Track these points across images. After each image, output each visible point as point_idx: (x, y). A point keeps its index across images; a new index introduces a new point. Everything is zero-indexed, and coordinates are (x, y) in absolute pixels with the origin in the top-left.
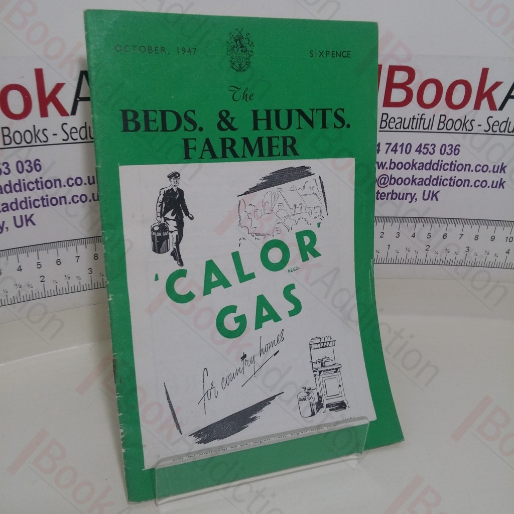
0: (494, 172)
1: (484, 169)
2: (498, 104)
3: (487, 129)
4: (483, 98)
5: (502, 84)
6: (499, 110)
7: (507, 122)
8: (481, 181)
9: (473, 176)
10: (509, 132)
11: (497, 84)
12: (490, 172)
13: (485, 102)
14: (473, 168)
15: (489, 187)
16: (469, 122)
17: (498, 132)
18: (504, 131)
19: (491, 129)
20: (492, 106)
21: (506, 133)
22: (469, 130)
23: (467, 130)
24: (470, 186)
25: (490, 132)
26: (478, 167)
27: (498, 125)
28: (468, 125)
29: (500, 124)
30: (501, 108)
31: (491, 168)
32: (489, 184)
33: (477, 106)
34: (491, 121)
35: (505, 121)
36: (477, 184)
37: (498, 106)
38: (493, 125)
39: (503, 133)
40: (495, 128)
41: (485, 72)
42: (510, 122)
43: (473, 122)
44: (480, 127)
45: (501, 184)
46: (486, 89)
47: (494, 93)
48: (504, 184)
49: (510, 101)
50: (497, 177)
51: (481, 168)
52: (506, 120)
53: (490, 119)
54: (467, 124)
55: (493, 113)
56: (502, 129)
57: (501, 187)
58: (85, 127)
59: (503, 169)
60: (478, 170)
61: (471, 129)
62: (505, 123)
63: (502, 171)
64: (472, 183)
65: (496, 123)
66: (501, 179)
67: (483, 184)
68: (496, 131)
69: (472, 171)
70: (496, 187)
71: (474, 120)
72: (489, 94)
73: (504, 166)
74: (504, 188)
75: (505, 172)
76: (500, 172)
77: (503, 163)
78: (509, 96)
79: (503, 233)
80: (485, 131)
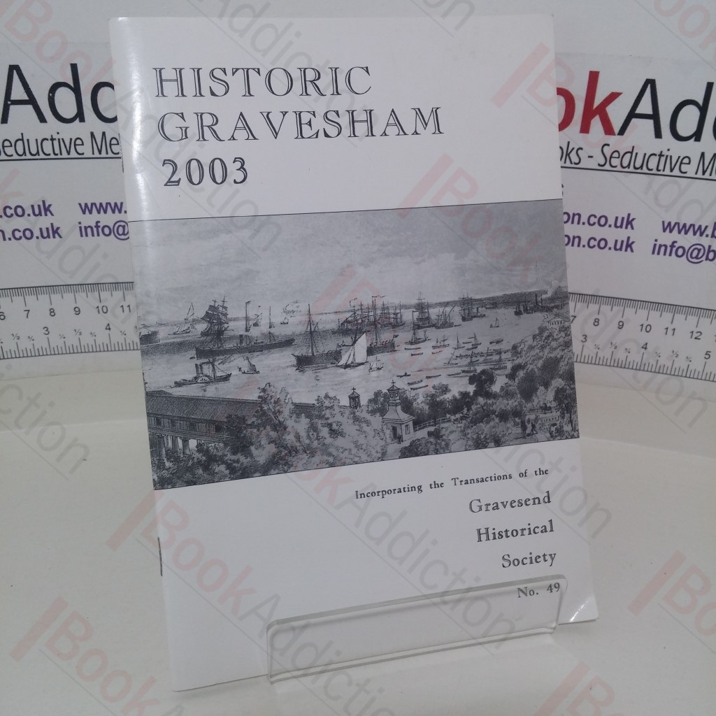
0: (616, 226)
1: (602, 221)
2: (617, 125)
3: (602, 163)
4: (593, 116)
5: (621, 96)
6: (619, 134)
7: (632, 153)
8: (598, 239)
9: (585, 232)
10: (635, 168)
11: (613, 96)
12: (610, 226)
13: (596, 123)
14: (584, 219)
15: (610, 249)
16: (575, 151)
17: (619, 168)
18: (629, 165)
19: (608, 163)
20: (608, 130)
21: (632, 169)
22: (575, 164)
23: (571, 163)
24: (581, 245)
25: (607, 167)
26: (592, 218)
27: (619, 157)
28: (573, 155)
29: (621, 157)
30: (622, 132)
31: (611, 221)
32: (611, 244)
33: (585, 129)
34: (608, 151)
35: (629, 152)
36: (592, 243)
37: (617, 129)
38: (611, 157)
39: (626, 170)
40: (615, 162)
41: (594, 77)
42: (637, 154)
43: (580, 152)
44: (590, 159)
45: (629, 246)
46: (597, 102)
47: (610, 109)
48: (633, 246)
49: (634, 121)
50: (622, 234)
51: (596, 220)
52: (631, 151)
53: (606, 147)
54: (571, 155)
55: (609, 139)
56: (625, 164)
57: (629, 249)
58: (22, 140)
59: (629, 222)
60: (591, 222)
61: (577, 161)
62: (629, 155)
63: (629, 226)
64: (584, 242)
65: (616, 155)
66: (629, 238)
67: (602, 244)
68: (615, 167)
69: (584, 223)
70: (621, 249)
71: (581, 149)
72: (602, 111)
73: (630, 219)
74: (632, 251)
75: (632, 228)
76: (626, 228)
77: (629, 215)
78: (632, 115)
79: (635, 317)
80: (599, 165)
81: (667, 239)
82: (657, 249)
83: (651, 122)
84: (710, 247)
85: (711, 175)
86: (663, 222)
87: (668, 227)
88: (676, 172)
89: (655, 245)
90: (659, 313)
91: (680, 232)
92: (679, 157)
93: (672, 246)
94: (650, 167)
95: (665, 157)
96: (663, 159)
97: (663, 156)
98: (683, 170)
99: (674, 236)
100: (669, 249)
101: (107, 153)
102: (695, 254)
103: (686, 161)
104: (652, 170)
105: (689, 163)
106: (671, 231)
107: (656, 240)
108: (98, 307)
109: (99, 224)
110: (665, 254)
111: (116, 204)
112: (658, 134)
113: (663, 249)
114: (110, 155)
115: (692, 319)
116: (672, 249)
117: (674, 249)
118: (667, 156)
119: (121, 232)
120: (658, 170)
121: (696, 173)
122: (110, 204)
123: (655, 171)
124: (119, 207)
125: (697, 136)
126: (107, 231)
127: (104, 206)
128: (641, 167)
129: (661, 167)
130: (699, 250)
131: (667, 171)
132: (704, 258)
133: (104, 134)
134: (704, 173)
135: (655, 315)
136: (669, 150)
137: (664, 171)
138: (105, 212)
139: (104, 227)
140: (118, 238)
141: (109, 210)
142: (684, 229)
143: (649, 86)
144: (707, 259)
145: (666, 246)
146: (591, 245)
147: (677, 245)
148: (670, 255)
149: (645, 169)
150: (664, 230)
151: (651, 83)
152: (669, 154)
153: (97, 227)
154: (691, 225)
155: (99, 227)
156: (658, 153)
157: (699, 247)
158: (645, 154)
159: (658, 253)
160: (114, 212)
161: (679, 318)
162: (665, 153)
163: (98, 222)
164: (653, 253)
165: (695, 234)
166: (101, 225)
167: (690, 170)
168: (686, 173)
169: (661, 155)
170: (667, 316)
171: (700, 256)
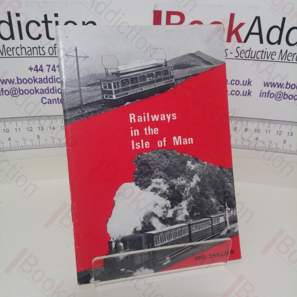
0: (243, 85)
1: (237, 82)
2: (243, 38)
3: (237, 56)
4: (232, 34)
5: (244, 25)
6: (244, 42)
7: (250, 51)
8: (235, 91)
11: (241, 25)
12: (241, 85)
14: (229, 82)
15: (241, 95)
18: (249, 57)
20: (239, 40)
21: (250, 58)
24: (228, 94)
25: (239, 57)
26: (233, 81)
27: (244, 53)
31: (241, 82)
32: (241, 93)
33: (229, 40)
34: (239, 50)
36: (233, 93)
38: (241, 53)
39: (248, 59)
40: (243, 55)
41: (232, 16)
42: (252, 51)
43: (227, 51)
44: (231, 54)
45: (249, 93)
46: (234, 28)
47: (240, 31)
48: (251, 93)
49: (251, 36)
50: (246, 88)
51: (234, 82)
52: (249, 50)
53: (238, 48)
55: (240, 45)
56: (247, 56)
57: (249, 95)
59: (249, 83)
60: (232, 83)
62: (249, 52)
65: (243, 52)
66: (249, 90)
67: (237, 93)
68: (243, 57)
70: (246, 95)
71: (227, 49)
72: (236, 32)
73: (250, 81)
74: (251, 96)
75: (251, 85)
76: (248, 85)
77: (249, 79)
78: (250, 33)
79: (252, 126)
80: (236, 57)
81: (266, 90)
82: (262, 94)
83: (258, 36)
84: (285, 93)
85: (285, 60)
86: (264, 82)
87: (266, 84)
88: (270, 59)
89: (261, 93)
90: (263, 124)
91: (271, 86)
92: (271, 52)
93: (268, 93)
94: (258, 57)
95: (265, 52)
96: (264, 53)
97: (264, 52)
98: (273, 58)
99: (269, 88)
100: (267, 94)
101: (6, 55)
102: (278, 96)
103: (274, 54)
104: (259, 58)
105: (275, 55)
106: (268, 86)
107: (261, 91)
108: (4, 130)
109: (3, 90)
110: (265, 97)
111: (11, 80)
112: (261, 42)
113: (264, 94)
114: (7, 56)
115: (278, 126)
116: (268, 94)
117: (269, 94)
118: (266, 52)
119: (14, 93)
120: (262, 58)
121: (279, 59)
122: (8, 80)
123: (260, 59)
124: (13, 81)
125: (279, 42)
126: (7, 93)
127: (5, 81)
128: (254, 57)
129: (263, 57)
130: (280, 95)
131: (266, 59)
132: (282, 98)
133: (4, 46)
134: (282, 59)
135: (261, 124)
136: (266, 49)
137: (264, 58)
138: (6, 83)
139: (6, 91)
140: (12, 96)
141: (8, 82)
142: (273, 85)
143: (257, 20)
144: (284, 98)
145: (265, 93)
146: (233, 94)
147: (270, 92)
148: (268, 97)
149: (256, 58)
150: (265, 86)
151: (258, 18)
152: (266, 51)
153: (2, 91)
154: (277, 83)
155: (3, 91)
156: (262, 51)
157: (280, 93)
158: (256, 51)
159: (262, 97)
160: (10, 83)
161: (272, 125)
162: (265, 50)
163: (2, 89)
164: (260, 96)
165: (278, 87)
166: (4, 90)
167: (276, 58)
168: (274, 59)
169: (263, 52)
170: (267, 125)
171: (281, 97)
